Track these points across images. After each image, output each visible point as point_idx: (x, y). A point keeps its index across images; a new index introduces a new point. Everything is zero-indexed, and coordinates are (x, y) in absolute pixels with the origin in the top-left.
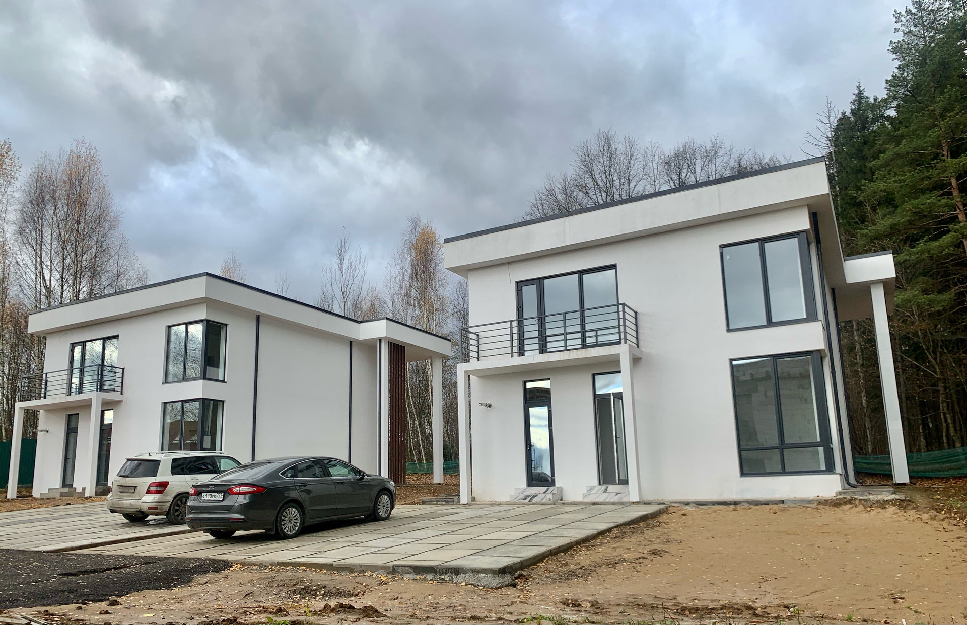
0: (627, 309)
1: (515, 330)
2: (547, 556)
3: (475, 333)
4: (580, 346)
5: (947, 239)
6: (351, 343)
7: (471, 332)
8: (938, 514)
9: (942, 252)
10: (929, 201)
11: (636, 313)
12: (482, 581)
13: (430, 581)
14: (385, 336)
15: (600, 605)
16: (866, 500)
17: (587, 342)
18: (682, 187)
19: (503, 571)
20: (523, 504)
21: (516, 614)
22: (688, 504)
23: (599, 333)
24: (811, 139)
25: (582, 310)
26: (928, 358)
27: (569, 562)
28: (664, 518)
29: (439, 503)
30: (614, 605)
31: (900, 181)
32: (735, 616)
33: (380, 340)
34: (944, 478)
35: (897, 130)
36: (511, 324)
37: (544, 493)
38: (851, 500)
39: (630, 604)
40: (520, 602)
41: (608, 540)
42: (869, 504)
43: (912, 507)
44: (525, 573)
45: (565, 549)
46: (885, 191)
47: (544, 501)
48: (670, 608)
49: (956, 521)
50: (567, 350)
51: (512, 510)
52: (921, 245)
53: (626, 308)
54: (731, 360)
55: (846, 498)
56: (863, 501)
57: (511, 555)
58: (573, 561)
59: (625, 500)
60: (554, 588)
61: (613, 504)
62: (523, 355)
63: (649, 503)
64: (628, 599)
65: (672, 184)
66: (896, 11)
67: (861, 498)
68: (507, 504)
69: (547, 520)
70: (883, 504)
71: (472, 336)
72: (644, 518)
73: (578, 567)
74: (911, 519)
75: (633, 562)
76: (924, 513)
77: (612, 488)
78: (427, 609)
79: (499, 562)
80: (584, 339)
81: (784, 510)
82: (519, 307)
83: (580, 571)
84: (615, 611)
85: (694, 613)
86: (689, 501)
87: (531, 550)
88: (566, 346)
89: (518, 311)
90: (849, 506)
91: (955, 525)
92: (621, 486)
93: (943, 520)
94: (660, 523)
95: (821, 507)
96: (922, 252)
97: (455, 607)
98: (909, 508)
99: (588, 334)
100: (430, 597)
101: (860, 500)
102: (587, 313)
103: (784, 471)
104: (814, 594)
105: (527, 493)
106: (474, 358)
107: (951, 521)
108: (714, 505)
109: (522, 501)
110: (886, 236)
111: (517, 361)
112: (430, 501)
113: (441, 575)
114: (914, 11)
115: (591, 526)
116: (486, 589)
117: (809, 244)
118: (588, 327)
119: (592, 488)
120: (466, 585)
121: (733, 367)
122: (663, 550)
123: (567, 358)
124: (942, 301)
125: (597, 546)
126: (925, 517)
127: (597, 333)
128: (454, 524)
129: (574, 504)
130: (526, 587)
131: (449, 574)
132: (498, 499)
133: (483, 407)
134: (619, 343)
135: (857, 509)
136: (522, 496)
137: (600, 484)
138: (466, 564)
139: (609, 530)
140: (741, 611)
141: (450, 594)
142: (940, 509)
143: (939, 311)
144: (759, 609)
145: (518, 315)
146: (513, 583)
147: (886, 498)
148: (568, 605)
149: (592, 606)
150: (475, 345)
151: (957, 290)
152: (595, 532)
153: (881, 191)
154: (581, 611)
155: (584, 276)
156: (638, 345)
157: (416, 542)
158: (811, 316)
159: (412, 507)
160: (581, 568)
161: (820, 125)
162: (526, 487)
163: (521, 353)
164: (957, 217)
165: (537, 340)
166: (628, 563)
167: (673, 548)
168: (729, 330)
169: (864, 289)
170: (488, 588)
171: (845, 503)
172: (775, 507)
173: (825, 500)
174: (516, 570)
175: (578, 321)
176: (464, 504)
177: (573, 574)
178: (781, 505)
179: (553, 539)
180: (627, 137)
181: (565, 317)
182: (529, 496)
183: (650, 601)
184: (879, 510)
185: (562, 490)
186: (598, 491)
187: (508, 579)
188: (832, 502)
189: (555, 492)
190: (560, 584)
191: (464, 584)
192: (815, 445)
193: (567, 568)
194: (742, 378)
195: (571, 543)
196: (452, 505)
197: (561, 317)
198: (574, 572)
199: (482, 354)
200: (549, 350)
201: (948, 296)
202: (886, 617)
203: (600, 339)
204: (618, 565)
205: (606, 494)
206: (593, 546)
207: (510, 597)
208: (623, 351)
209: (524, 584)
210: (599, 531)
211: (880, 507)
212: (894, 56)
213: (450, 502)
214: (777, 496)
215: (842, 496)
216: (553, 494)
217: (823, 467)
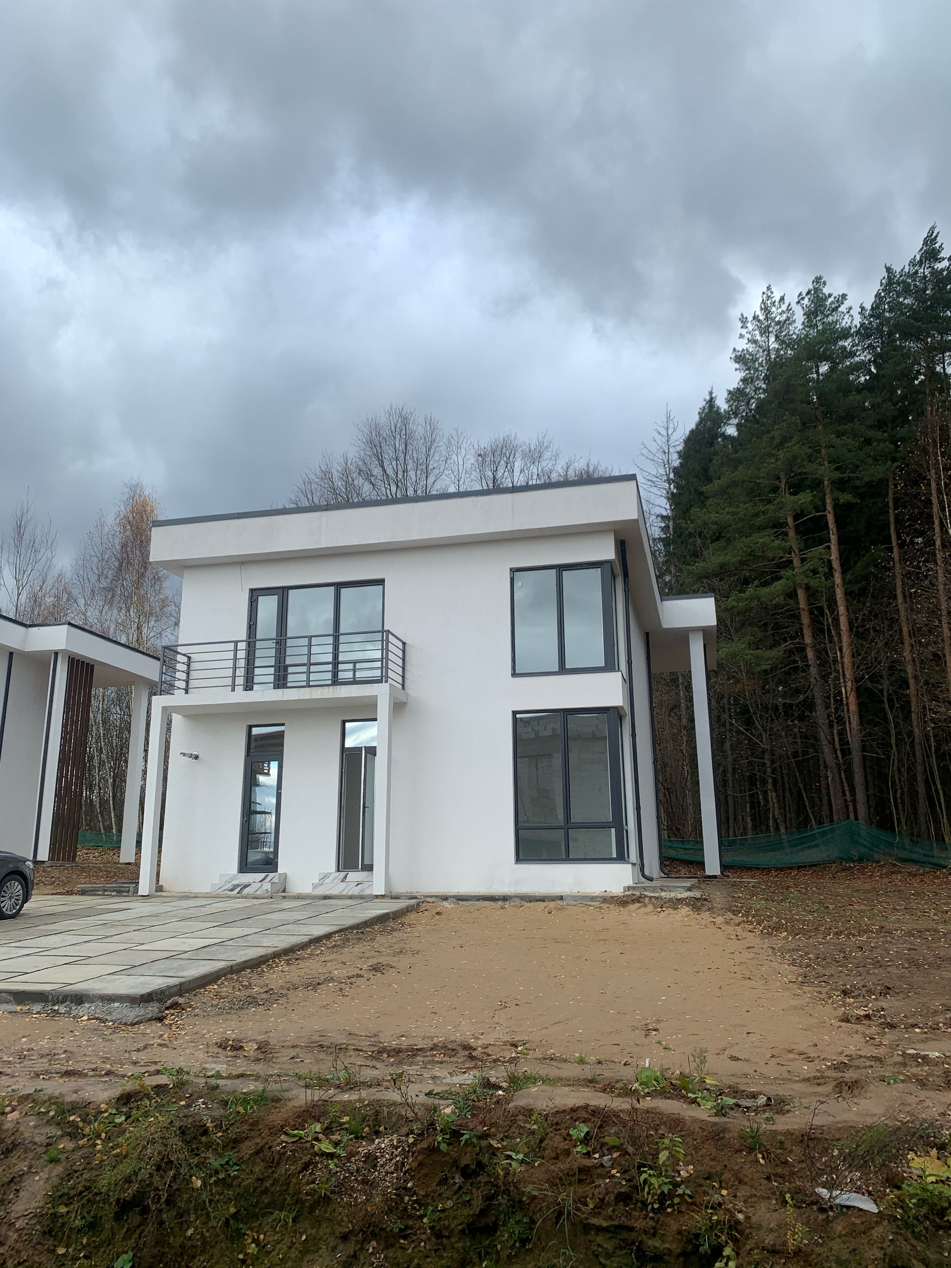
0: (391, 638)
1: (242, 654)
2: (225, 975)
3: (184, 655)
4: (330, 682)
5: (778, 585)
6: (11, 654)
7: (179, 653)
8: (734, 917)
9: (772, 600)
10: (761, 540)
11: (404, 644)
12: (114, 1014)
13: (36, 1014)
14: (64, 648)
15: (270, 1047)
16: (657, 898)
17: (339, 677)
18: (497, 489)
19: (147, 998)
20: (228, 897)
21: (142, 1063)
22: (446, 898)
23: (358, 666)
24: (645, 452)
25: (336, 635)
26: (754, 723)
27: (253, 982)
28: (412, 917)
29: (106, 893)
30: (288, 1047)
31: (733, 514)
32: (446, 1059)
33: (56, 654)
34: (765, 869)
35: (736, 452)
36: (236, 646)
37: (260, 881)
38: (641, 897)
39: (311, 1045)
40: (158, 1045)
41: (322, 951)
42: (660, 903)
43: (707, 907)
44: (181, 1000)
45: (256, 964)
46: (716, 523)
47: (259, 892)
48: (364, 1049)
49: (752, 926)
50: (309, 686)
51: (208, 906)
52: (750, 590)
53: (390, 636)
54: (515, 713)
55: (634, 895)
56: (653, 900)
57: (170, 974)
58: (261, 982)
59: (367, 892)
60: (217, 1022)
61: (351, 897)
62: (251, 689)
63: (397, 898)
64: (312, 1037)
65: (484, 484)
66: (742, 315)
67: (652, 895)
68: (207, 896)
69: (250, 921)
70: (676, 903)
71: (180, 658)
72: (382, 919)
73: (262, 991)
74: (704, 924)
75: (343, 983)
76: (719, 915)
77: (354, 876)
78: (11, 1059)
79: (147, 984)
80: (335, 673)
81: (562, 909)
82: (251, 623)
83: (264, 996)
84: (284, 1056)
85: (393, 1056)
86: (448, 894)
87: (203, 966)
88: (308, 680)
89: (250, 628)
90: (637, 905)
91: (750, 931)
92: (365, 874)
93: (738, 925)
94: (403, 924)
95: (605, 906)
96: (751, 599)
97: (54, 1055)
98: (704, 909)
99: (341, 667)
100: (24, 1039)
101: (651, 897)
102: (342, 639)
103: (567, 858)
104: (555, 1025)
105: (236, 882)
106: (180, 688)
107: (747, 926)
108: (478, 900)
109: (228, 892)
110: (716, 575)
111: (241, 696)
112: (93, 891)
113: (54, 1005)
114: (762, 318)
115: (304, 930)
116: (116, 1025)
117: (614, 577)
118: (341, 658)
119: (326, 876)
120: (89, 1019)
121: (515, 721)
122: (388, 965)
123: (307, 697)
124: (769, 659)
125: (304, 958)
126: (720, 920)
127: (355, 666)
128: (112, 926)
129: (299, 897)
130: (177, 1021)
131: (66, 1004)
132: (196, 890)
133: (186, 758)
134: (380, 681)
135: (645, 910)
136: (229, 886)
137: (338, 871)
138: (96, 988)
139: (328, 936)
140: (456, 1051)
141: (59, 1034)
142: (737, 911)
143: (765, 671)
144: (479, 1049)
145: (250, 634)
146: (160, 1014)
147: (680, 896)
148: (225, 1048)
149: (259, 1048)
150: (183, 672)
151: (787, 646)
152: (305, 939)
153: (712, 523)
154: (239, 1057)
155: (342, 590)
156: (403, 686)
157: (40, 954)
158: (610, 666)
159: (65, 899)
160: (267, 992)
161: (657, 437)
162: (236, 872)
163: (249, 685)
164: (791, 562)
165: (272, 670)
166: (336, 984)
167: (403, 962)
168: (514, 674)
169: (682, 636)
170: (120, 1023)
171: (633, 902)
172: (552, 905)
173: (611, 897)
174: (171, 996)
175: (330, 649)
176: (143, 896)
177: (253, 1001)
178: (559, 902)
179: (244, 950)
180: (429, 417)
181: (310, 642)
182: (238, 885)
183: (342, 1040)
184: (671, 911)
185: (286, 879)
186: (334, 879)
187: (153, 1009)
188: (618, 899)
189: (276, 880)
190: (228, 1017)
191: (85, 1018)
192: (606, 826)
193: (248, 992)
194: (524, 736)
195: (266, 955)
196: (125, 896)
197: (305, 641)
198: (254, 998)
199: (192, 683)
200: (289, 685)
201: (777, 653)
202: (631, 1055)
203: (358, 674)
204: (321, 986)
205: (344, 884)
206: (297, 959)
207: (148, 1037)
208: (382, 693)
209: (177, 1016)
210: (312, 937)
211: (672, 908)
212: (737, 366)
213: (124, 892)
214: (556, 890)
215: (630, 893)
216: (272, 883)
217: (614, 856)
